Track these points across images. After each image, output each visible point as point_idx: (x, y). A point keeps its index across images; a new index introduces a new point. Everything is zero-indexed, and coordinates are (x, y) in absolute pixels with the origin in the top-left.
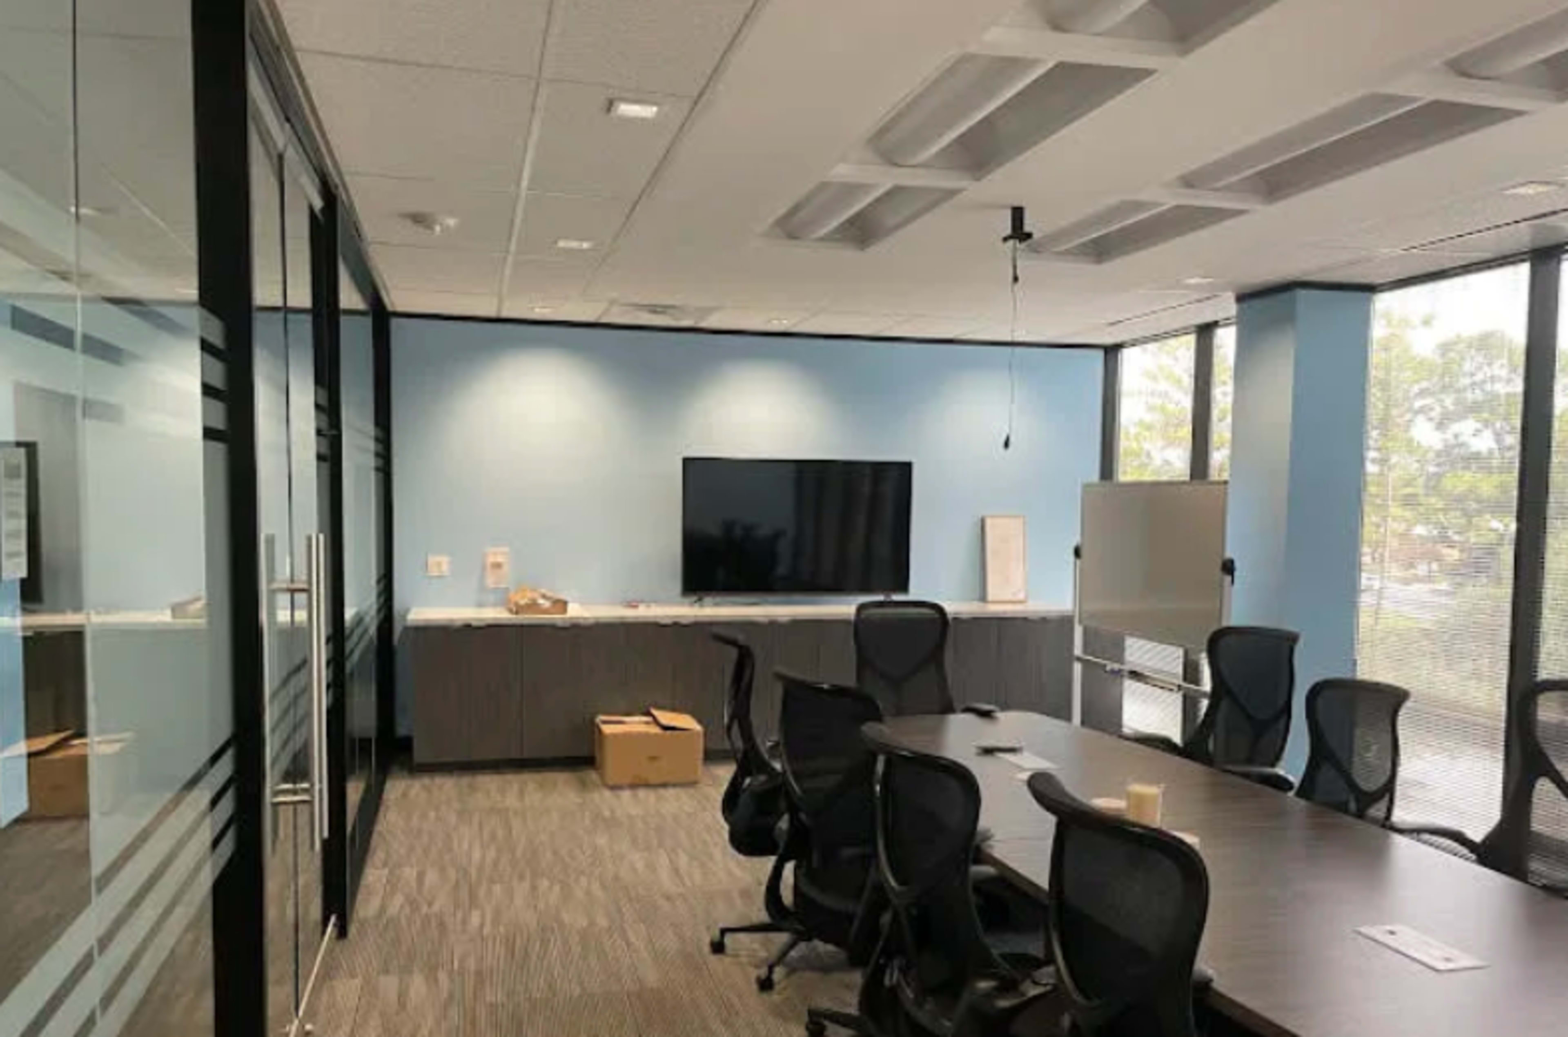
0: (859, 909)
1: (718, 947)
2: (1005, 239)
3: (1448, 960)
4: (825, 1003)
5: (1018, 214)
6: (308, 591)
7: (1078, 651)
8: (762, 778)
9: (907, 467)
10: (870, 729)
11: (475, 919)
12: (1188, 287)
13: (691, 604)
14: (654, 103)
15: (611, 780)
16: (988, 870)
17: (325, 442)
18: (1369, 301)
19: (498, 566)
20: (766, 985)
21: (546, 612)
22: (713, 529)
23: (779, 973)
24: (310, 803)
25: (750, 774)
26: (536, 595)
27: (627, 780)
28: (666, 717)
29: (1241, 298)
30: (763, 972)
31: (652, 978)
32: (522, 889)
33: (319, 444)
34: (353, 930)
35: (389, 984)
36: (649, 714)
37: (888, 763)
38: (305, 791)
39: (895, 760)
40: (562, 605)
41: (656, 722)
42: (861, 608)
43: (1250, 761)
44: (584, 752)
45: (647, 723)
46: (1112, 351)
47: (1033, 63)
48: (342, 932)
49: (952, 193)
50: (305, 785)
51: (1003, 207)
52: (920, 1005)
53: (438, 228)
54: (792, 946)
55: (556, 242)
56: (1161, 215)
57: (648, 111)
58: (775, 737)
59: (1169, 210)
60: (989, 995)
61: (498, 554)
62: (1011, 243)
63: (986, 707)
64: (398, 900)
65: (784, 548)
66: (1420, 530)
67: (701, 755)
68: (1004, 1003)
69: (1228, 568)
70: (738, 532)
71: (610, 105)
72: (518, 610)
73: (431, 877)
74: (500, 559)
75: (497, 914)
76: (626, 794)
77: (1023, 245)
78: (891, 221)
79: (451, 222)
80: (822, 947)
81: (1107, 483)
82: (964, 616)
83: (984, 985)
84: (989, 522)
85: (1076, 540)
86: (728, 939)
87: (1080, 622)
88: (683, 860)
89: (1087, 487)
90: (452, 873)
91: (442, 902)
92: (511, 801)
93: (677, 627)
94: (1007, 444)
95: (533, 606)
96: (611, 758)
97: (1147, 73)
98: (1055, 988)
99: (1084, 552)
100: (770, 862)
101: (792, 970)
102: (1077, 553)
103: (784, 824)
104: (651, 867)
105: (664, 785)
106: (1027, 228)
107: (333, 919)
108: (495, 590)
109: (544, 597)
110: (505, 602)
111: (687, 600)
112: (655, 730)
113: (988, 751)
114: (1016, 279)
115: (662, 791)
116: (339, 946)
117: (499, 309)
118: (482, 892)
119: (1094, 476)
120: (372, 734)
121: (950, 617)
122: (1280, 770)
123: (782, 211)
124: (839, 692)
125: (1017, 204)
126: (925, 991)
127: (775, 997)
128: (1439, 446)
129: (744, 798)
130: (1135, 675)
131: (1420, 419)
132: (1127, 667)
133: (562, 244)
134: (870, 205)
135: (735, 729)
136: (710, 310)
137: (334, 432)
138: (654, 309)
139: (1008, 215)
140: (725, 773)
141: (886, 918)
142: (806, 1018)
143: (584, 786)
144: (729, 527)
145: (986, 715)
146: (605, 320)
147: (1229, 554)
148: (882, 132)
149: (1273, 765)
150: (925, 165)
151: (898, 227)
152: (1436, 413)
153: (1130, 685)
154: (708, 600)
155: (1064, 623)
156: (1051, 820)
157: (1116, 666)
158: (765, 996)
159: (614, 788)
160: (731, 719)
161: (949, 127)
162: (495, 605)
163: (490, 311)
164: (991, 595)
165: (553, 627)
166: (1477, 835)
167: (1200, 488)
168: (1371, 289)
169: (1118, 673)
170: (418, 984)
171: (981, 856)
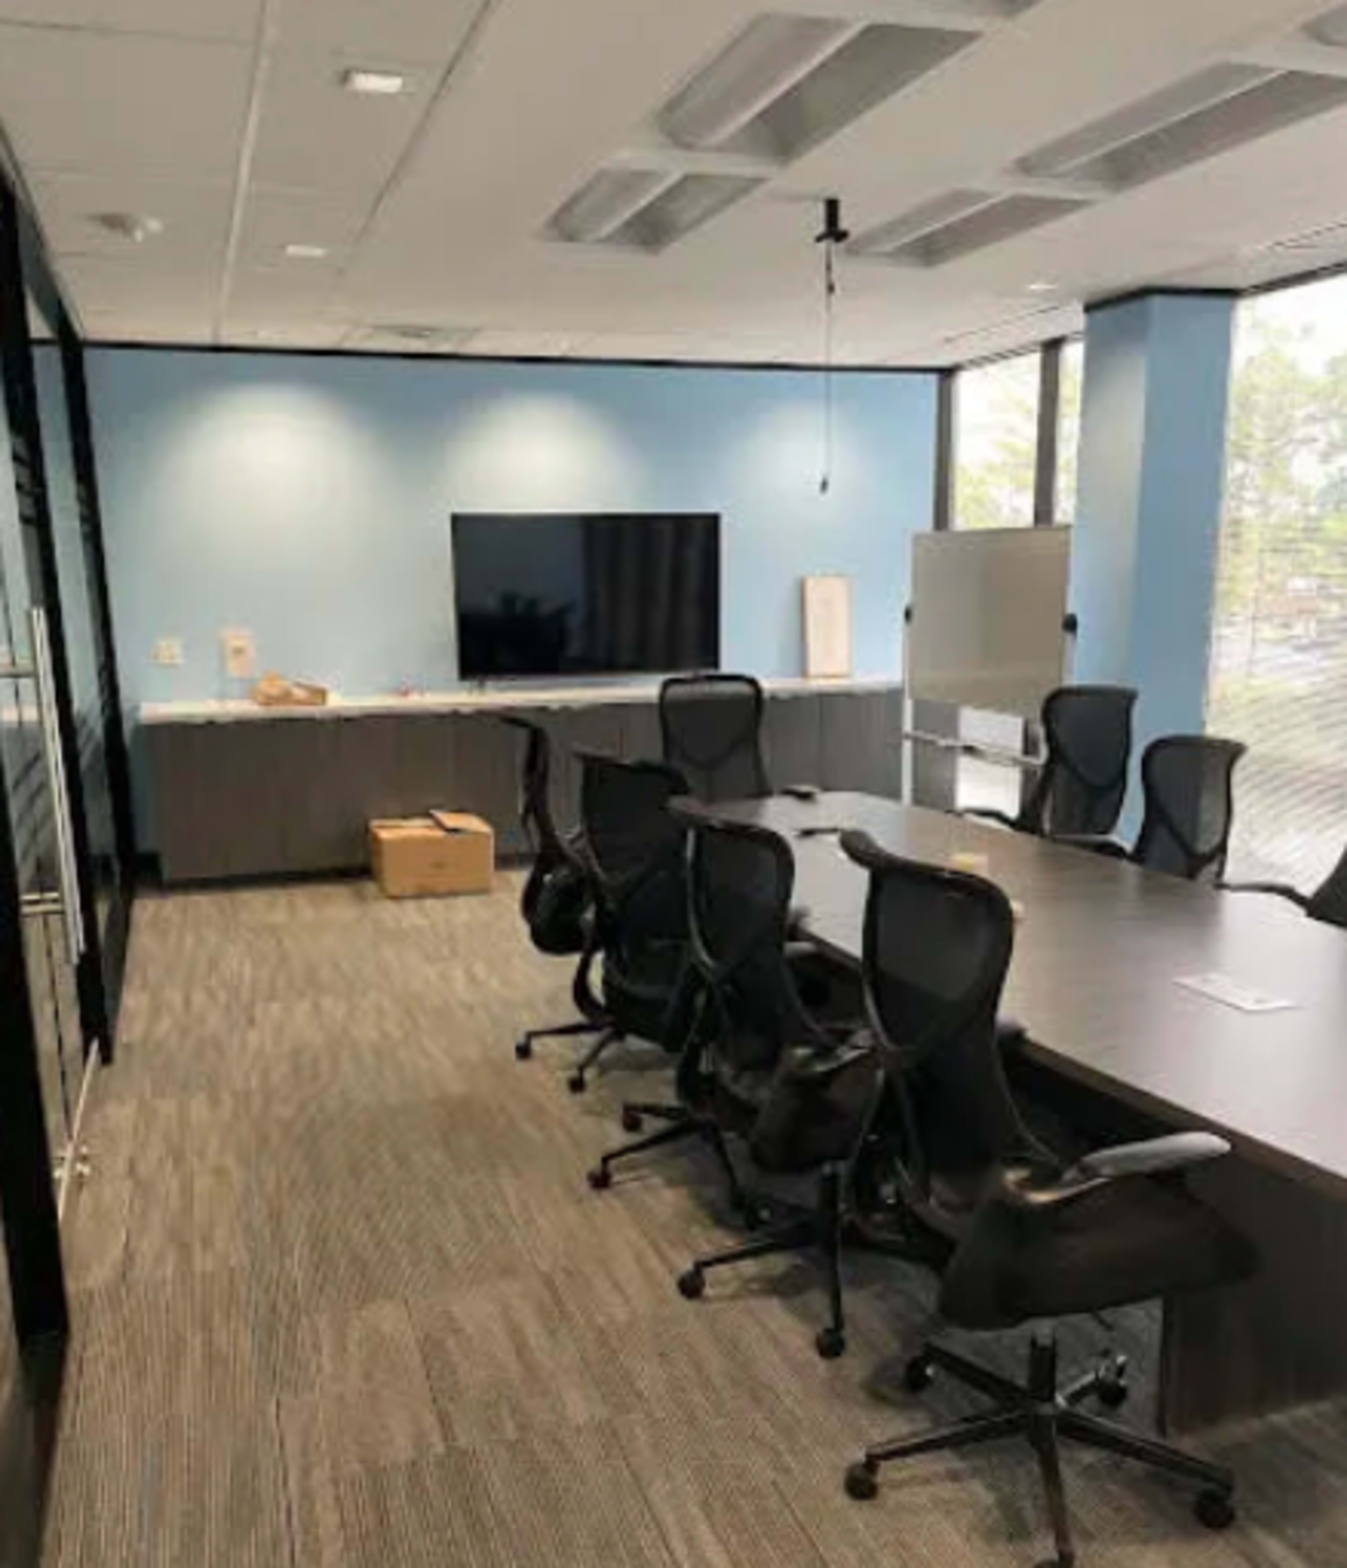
0: (673, 997)
1: (524, 1052)
2: (819, 239)
3: (1259, 1001)
4: (639, 1098)
5: (832, 207)
6: (34, 675)
7: (908, 726)
8: (564, 872)
9: (712, 523)
10: (677, 803)
11: (253, 1037)
12: (1033, 294)
13: (470, 691)
14: (398, 74)
15: (394, 890)
16: (805, 946)
17: (29, 501)
18: (1232, 308)
19: (239, 651)
20: (577, 1085)
21: (299, 702)
22: (491, 603)
23: (589, 1074)
24: (62, 913)
25: (548, 871)
26: (287, 684)
27: (410, 891)
28: (451, 820)
29: (1090, 308)
30: (574, 1073)
31: (456, 1086)
32: (303, 1008)
33: (21, 503)
34: (118, 1053)
35: (167, 1107)
36: (430, 816)
37: (699, 838)
38: (55, 901)
39: (705, 830)
40: (321, 694)
41: (440, 825)
42: (666, 685)
43: (1084, 830)
44: (359, 859)
45: (428, 827)
46: (947, 373)
47: (839, 25)
48: (106, 1058)
49: (757, 181)
50: (54, 895)
51: (816, 199)
52: (736, 1079)
53: (139, 235)
54: (602, 1045)
55: (283, 247)
56: (993, 207)
57: (390, 84)
58: (577, 829)
59: (1004, 203)
60: (806, 1062)
61: (236, 637)
62: (823, 245)
63: (804, 788)
64: (165, 1024)
65: (575, 621)
66: (1299, 583)
67: (491, 861)
68: (820, 1068)
69: (1071, 624)
70: (519, 607)
71: (345, 77)
72: (269, 701)
73: (199, 998)
74: (238, 643)
75: (279, 1029)
76: (410, 906)
77: (842, 245)
78: (687, 217)
79: (154, 225)
80: (635, 1043)
81: (942, 535)
82: (783, 696)
83: (801, 1052)
84: (810, 584)
85: (906, 600)
86: (536, 1045)
87: (912, 696)
88: (480, 969)
89: (918, 539)
90: (222, 996)
91: (214, 1022)
92: (280, 916)
93: (455, 717)
94: (824, 485)
95: (286, 697)
96: (389, 866)
97: (970, 37)
98: (873, 1049)
99: (916, 614)
100: (576, 959)
101: (604, 1070)
102: (908, 615)
103: (589, 915)
104: (444, 977)
105: (454, 893)
106: (844, 224)
107: (95, 1046)
108: (241, 680)
109: (299, 685)
110: (251, 694)
111: (467, 684)
112: (439, 834)
113: (808, 833)
114: (831, 288)
115: (451, 901)
116: (105, 1071)
117: (215, 332)
118: (258, 1012)
119: (927, 523)
120: (111, 850)
121: (766, 695)
122: (1114, 838)
123: (555, 204)
124: (644, 769)
125: (830, 194)
126: (743, 1067)
127: (588, 1096)
128: (1323, 483)
129: (544, 897)
130: (970, 750)
131: (1304, 452)
132: (960, 744)
133: (292, 250)
134: (660, 198)
135: (532, 823)
136: (476, 331)
137: (37, 490)
138: (405, 332)
139: (820, 211)
140: (520, 878)
141: (700, 1000)
142: (621, 1112)
143: (361, 898)
144: (508, 600)
145: (805, 797)
146: (347, 345)
147: (1071, 609)
148: (671, 106)
149: (1106, 831)
150: (719, 149)
151: (699, 221)
152: (1321, 445)
153: (964, 762)
154: (489, 684)
155: (893, 697)
156: (862, 875)
157: (949, 742)
158: (578, 1097)
159: (395, 898)
160: (527, 811)
161: (745, 102)
162: (242, 697)
163: (204, 337)
164: (813, 669)
165: (310, 721)
166: (1307, 889)
167: (1044, 536)
168: (1233, 293)
169: (950, 749)
170: (199, 1108)
171: (795, 933)
